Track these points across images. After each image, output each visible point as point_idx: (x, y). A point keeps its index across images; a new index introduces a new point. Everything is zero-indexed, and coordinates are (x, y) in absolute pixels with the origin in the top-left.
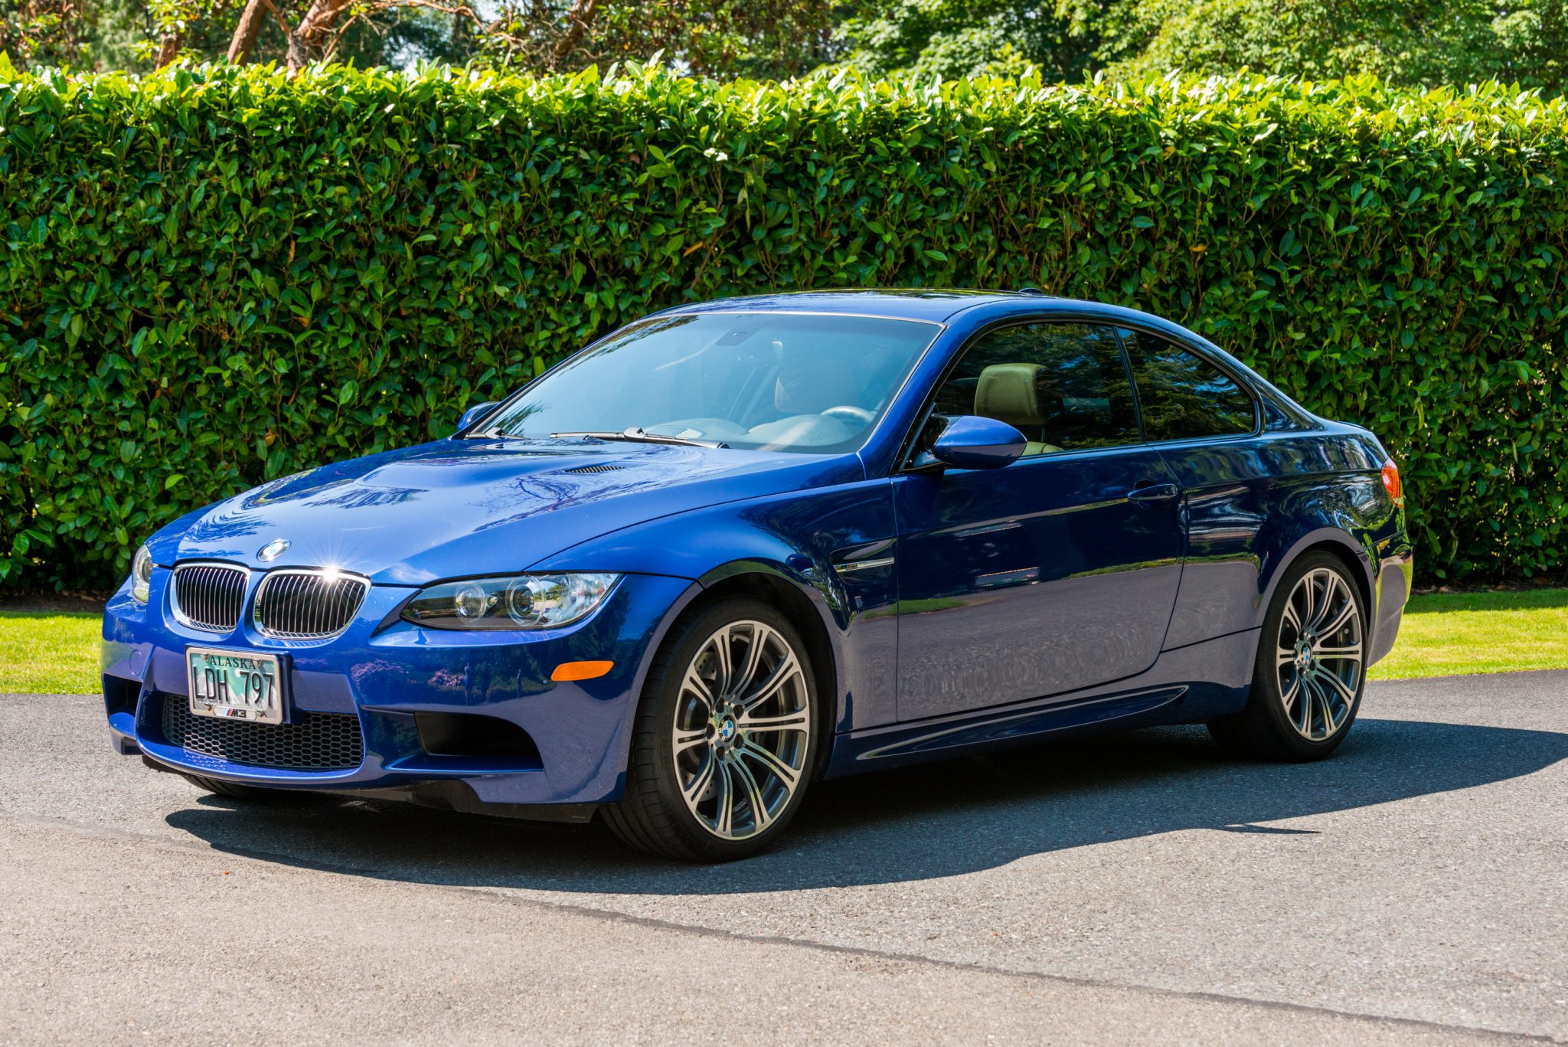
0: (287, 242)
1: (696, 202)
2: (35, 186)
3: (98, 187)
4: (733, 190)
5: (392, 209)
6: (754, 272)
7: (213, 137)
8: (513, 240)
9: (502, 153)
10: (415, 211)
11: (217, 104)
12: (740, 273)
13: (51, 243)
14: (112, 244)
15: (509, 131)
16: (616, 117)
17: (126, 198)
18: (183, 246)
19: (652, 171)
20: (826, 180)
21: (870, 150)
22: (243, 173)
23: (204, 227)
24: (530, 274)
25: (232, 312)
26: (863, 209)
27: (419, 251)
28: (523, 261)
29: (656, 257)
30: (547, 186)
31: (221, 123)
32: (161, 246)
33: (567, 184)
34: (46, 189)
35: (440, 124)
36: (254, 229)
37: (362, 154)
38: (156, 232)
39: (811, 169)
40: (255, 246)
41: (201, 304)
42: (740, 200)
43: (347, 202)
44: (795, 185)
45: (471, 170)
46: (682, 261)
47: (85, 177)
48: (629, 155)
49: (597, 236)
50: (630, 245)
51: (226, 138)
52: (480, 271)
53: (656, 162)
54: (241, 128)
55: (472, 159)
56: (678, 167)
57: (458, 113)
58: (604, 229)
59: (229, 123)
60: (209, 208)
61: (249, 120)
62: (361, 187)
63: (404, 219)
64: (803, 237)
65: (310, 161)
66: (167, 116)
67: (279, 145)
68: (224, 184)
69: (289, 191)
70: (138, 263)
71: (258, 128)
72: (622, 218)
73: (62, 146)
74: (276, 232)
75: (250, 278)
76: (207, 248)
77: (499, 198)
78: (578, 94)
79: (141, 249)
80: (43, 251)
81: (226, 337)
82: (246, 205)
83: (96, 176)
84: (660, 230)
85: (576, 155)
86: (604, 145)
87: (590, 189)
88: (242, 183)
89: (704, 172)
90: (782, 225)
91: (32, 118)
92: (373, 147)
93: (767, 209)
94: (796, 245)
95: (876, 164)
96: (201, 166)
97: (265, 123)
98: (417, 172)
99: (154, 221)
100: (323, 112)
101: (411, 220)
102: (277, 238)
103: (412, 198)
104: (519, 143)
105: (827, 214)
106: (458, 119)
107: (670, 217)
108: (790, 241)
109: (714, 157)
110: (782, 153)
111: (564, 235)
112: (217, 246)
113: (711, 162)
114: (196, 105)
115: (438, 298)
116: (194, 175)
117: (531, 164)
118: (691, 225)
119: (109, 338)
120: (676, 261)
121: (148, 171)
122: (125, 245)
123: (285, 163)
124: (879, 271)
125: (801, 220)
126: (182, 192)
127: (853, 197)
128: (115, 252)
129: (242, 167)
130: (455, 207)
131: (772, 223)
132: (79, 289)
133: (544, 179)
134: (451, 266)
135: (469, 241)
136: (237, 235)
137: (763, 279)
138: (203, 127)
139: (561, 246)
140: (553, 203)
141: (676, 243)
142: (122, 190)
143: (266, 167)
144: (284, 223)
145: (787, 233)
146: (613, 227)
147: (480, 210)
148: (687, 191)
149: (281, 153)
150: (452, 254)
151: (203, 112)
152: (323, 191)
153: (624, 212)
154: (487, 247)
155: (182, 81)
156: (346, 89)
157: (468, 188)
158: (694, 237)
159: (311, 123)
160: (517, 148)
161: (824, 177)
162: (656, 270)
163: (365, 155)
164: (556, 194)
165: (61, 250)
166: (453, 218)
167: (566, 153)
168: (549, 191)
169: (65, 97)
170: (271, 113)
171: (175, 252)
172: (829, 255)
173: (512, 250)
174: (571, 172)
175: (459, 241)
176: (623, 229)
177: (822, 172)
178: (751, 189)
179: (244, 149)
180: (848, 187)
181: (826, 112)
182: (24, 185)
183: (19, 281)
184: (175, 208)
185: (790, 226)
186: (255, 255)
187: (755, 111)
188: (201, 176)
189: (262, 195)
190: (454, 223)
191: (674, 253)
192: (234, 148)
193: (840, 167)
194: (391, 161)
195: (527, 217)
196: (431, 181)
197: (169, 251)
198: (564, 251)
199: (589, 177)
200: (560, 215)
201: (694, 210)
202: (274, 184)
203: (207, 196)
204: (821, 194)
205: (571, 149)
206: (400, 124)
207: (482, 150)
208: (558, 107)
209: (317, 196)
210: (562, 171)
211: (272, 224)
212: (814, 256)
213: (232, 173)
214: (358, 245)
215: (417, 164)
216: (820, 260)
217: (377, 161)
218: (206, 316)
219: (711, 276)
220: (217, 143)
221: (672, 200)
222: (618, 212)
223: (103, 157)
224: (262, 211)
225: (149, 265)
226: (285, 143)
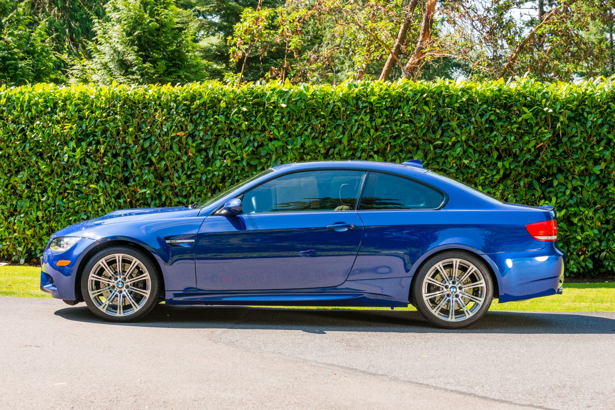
0: (387, 144)
1: (540, 128)
2: (297, 125)
3: (319, 126)
4: (555, 123)
5: (426, 132)
6: (563, 154)
7: (361, 107)
8: (470, 143)
9: (467, 111)
10: (434, 132)
11: (362, 95)
12: (557, 154)
13: (302, 146)
14: (324, 146)
15: (469, 103)
16: (510, 96)
17: (329, 129)
18: (349, 147)
19: (524, 116)
20: (591, 119)
21: (609, 107)
22: (371, 120)
23: (357, 139)
24: (477, 155)
26: (606, 130)
27: (435, 147)
28: (475, 150)
29: (525, 149)
30: (484, 123)
31: (364, 102)
32: (342, 147)
33: (491, 122)
34: (301, 127)
35: (444, 101)
36: (374, 140)
37: (415, 112)
38: (340, 142)
39: (585, 115)
40: (375, 146)
42: (557, 127)
43: (409, 130)
44: (579, 121)
45: (455, 117)
46: (535, 150)
47: (315, 122)
48: (515, 111)
49: (503, 141)
50: (515, 144)
51: (365, 107)
52: (458, 154)
53: (525, 113)
54: (371, 103)
55: (456, 113)
56: (534, 115)
57: (451, 96)
58: (505, 138)
59: (366, 102)
60: (359, 132)
61: (374, 100)
62: (414, 124)
63: (431, 135)
64: (582, 140)
65: (396, 115)
66: (344, 100)
67: (385, 109)
68: (364, 124)
69: (388, 126)
70: (333, 153)
71: (377, 103)
72: (512, 134)
73: (307, 111)
74: (383, 141)
75: (373, 158)
76: (358, 147)
77: (465, 127)
78: (496, 88)
79: (335, 148)
80: (300, 149)
82: (372, 131)
83: (319, 122)
84: (526, 138)
85: (495, 111)
86: (505, 107)
87: (500, 123)
88: (371, 123)
89: (543, 117)
90: (574, 136)
91: (296, 101)
92: (419, 109)
93: (569, 130)
94: (580, 143)
95: (611, 112)
96: (356, 118)
97: (379, 101)
98: (435, 118)
99: (339, 137)
100: (401, 97)
101: (433, 136)
102: (383, 143)
103: (433, 128)
104: (473, 107)
105: (591, 132)
106: (451, 99)
107: (530, 133)
108: (577, 142)
109: (547, 111)
110: (574, 109)
111: (490, 141)
112: (362, 146)
113: (546, 113)
114: (355, 96)
115: (442, 165)
116: (353, 121)
117: (478, 115)
118: (538, 136)
120: (533, 150)
121: (337, 120)
122: (329, 146)
123: (387, 116)
124: (612, 153)
125: (581, 134)
126: (349, 127)
127: (602, 125)
128: (325, 149)
129: (371, 118)
130: (449, 131)
131: (569, 136)
133: (483, 120)
134: (448, 153)
135: (454, 144)
136: (369, 142)
137: (566, 156)
138: (357, 103)
139: (489, 145)
140: (486, 129)
141: (533, 143)
142: (328, 127)
143: (380, 117)
144: (386, 137)
145: (576, 139)
146: (508, 137)
147: (458, 132)
148: (537, 124)
149: (386, 112)
150: (447, 148)
151: (358, 98)
152: (400, 126)
153: (513, 132)
154: (461, 146)
155: (350, 87)
156: (409, 89)
157: (454, 124)
158: (540, 141)
159: (396, 101)
160: (473, 109)
161: (591, 118)
162: (525, 154)
163: (416, 112)
164: (487, 126)
165: (306, 148)
166: (448, 135)
167: (491, 110)
168: (485, 124)
169: (308, 94)
170: (382, 98)
171: (346, 149)
172: (592, 147)
173: (470, 146)
174: (493, 117)
175: (450, 143)
176: (513, 138)
177: (590, 116)
178: (562, 123)
179: (372, 111)
180: (600, 121)
181: (591, 93)
182: (293, 125)
183: (291, 160)
184: (346, 133)
185: (577, 136)
186: (375, 149)
187: (564, 93)
188: (356, 121)
189: (378, 127)
190: (449, 137)
191: (532, 147)
192: (368, 111)
193: (597, 114)
194: (426, 115)
195: (476, 134)
196: (441, 121)
197: (344, 148)
198: (490, 147)
199: (500, 119)
200: (489, 133)
201: (540, 131)
202: (383, 123)
203: (358, 128)
204: (589, 124)
205: (493, 109)
206: (429, 101)
207: (459, 110)
208: (488, 94)
209: (398, 128)
210: (489, 117)
211: (382, 138)
212: (586, 147)
213: (367, 120)
214: (413, 145)
215: (435, 115)
216: (589, 149)
217: (420, 115)
219: (546, 156)
220: (362, 109)
221: (532, 127)
222: (510, 132)
223: (321, 115)
224: (378, 133)
225: (337, 154)
226: (387, 109)
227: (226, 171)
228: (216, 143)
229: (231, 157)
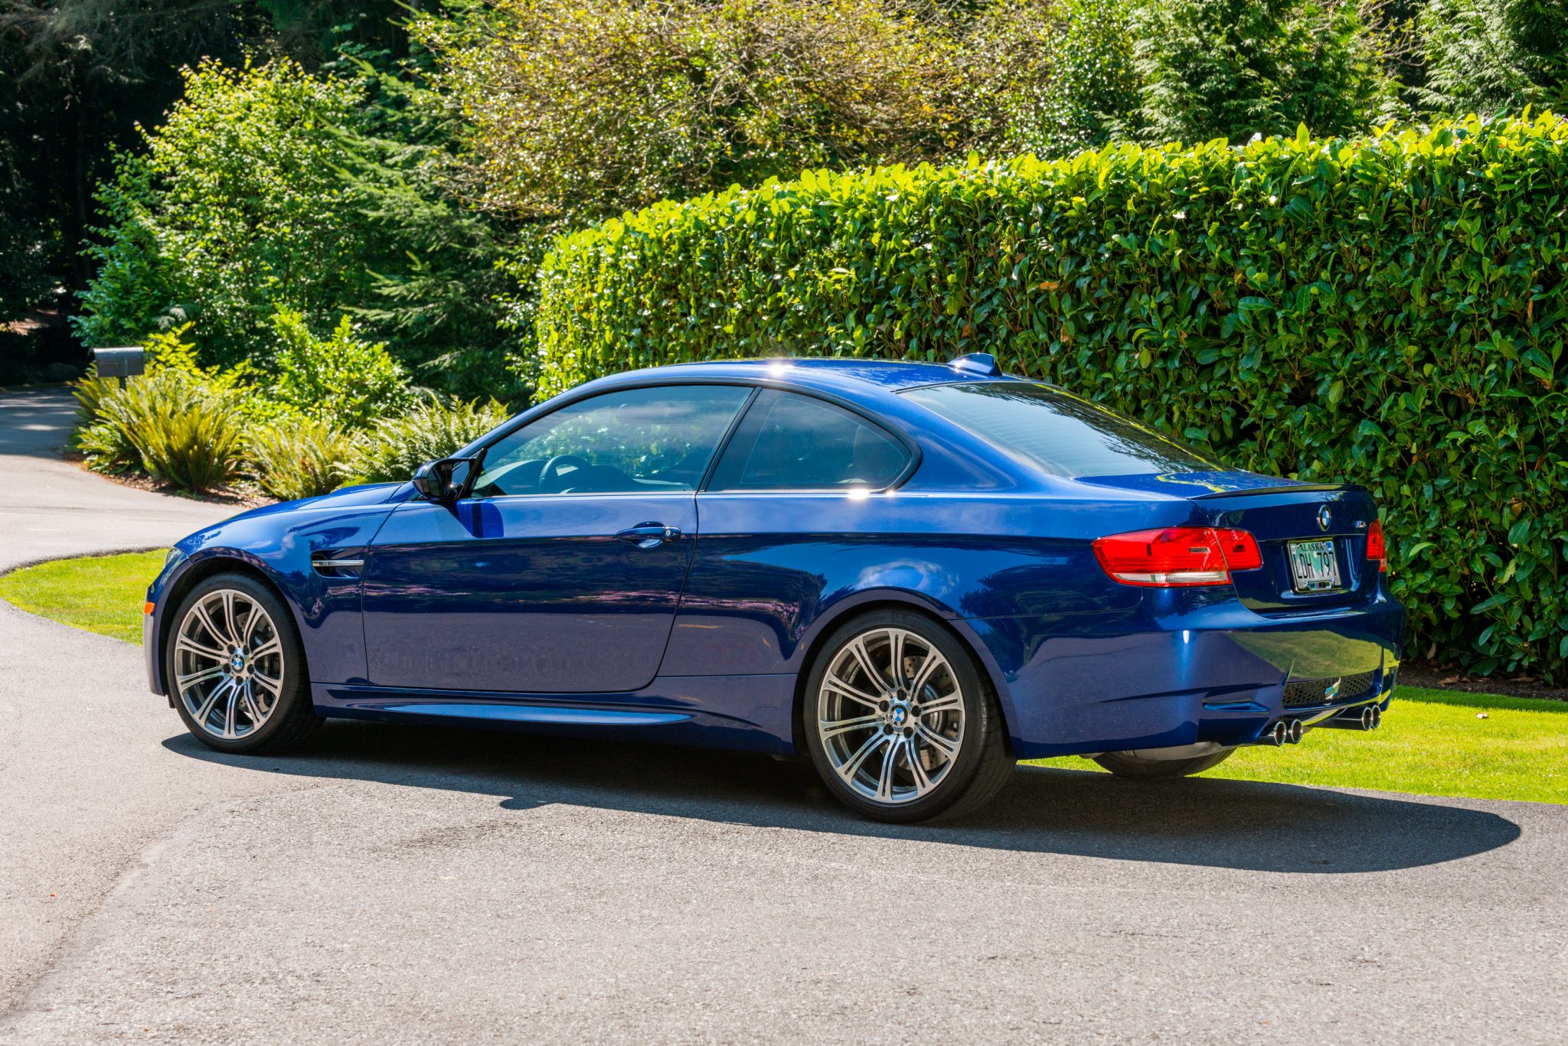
0: (1526, 300)
2: (1305, 254)
3: (1356, 252)
7: (1460, 195)
11: (1470, 160)
13: (1316, 306)
14: (1367, 308)
17: (1380, 262)
18: (1430, 309)
22: (1487, 230)
23: (1449, 288)
25: (1475, 375)
31: (1470, 181)
32: (1414, 309)
34: (1314, 256)
36: (1493, 288)
38: (1407, 295)
40: (1495, 306)
41: (1446, 368)
47: (1346, 242)
51: (1473, 194)
54: (1490, 185)
59: (1476, 180)
60: (1454, 267)
61: (1494, 175)
65: (1550, 214)
66: (1422, 175)
67: (1521, 198)
68: (1467, 242)
69: (1527, 247)
70: (1392, 327)
71: (1505, 182)
73: (1329, 213)
74: (1515, 290)
75: (1490, 340)
76: (1451, 310)
79: (1395, 313)
80: (1308, 318)
81: (1472, 401)
82: (1487, 264)
83: (1355, 241)
88: (1485, 240)
91: (1308, 186)
96: (1447, 226)
97: (1508, 177)
99: (1405, 283)
102: (1518, 296)
112: (1460, 306)
114: (1450, 163)
116: (1441, 235)
119: (1368, 404)
121: (1402, 234)
122: (1380, 310)
123: (1525, 218)
126: (1429, 252)
128: (1374, 317)
129: (1485, 224)
132: (1337, 355)
136: (1479, 295)
138: (1455, 188)
142: (1377, 255)
143: (1508, 222)
144: (1524, 280)
149: (1524, 207)
151: (1457, 169)
159: (1558, 174)
165: (1323, 317)
169: (1339, 165)
170: (1518, 166)
171: (1424, 315)
179: (1489, 206)
183: (1288, 348)
184: (1423, 269)
186: (1494, 316)
188: (1447, 234)
189: (1504, 252)
192: (1479, 205)
197: (1419, 313)
203: (1453, 256)
211: (1512, 282)
213: (1476, 231)
218: (1450, 379)
220: (1464, 201)
223: (1364, 221)
224: (1501, 271)
225: (1401, 328)
226: (1528, 198)
227: (1142, 381)
228: (1122, 307)
229: (1149, 344)
